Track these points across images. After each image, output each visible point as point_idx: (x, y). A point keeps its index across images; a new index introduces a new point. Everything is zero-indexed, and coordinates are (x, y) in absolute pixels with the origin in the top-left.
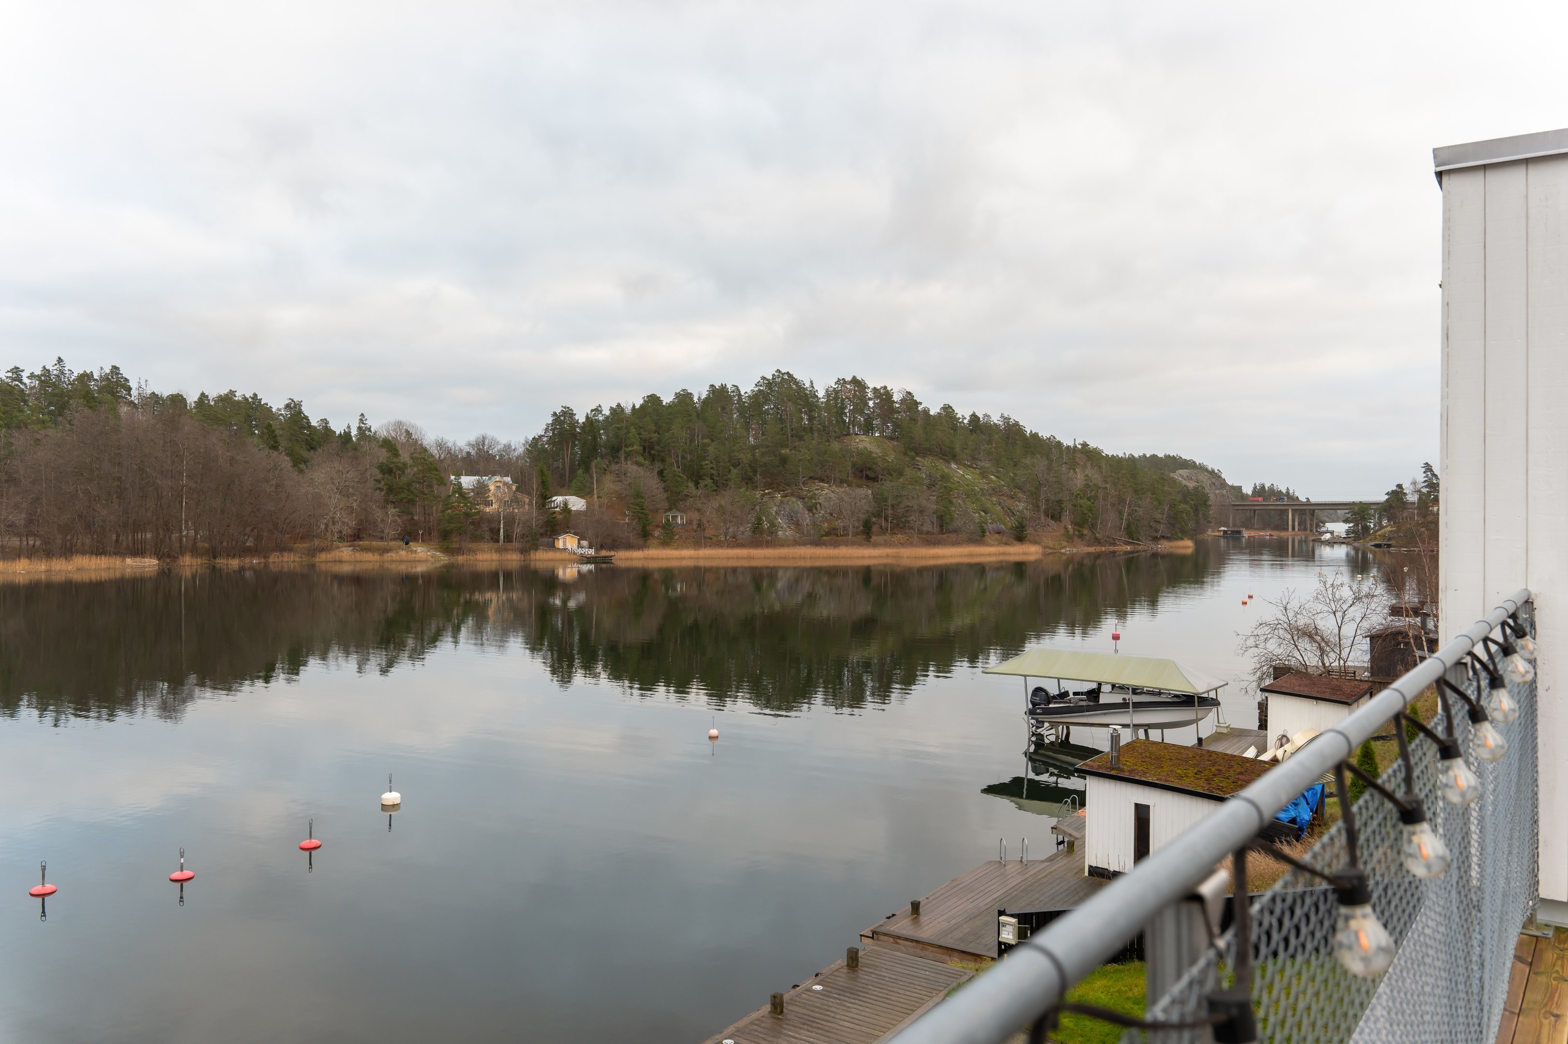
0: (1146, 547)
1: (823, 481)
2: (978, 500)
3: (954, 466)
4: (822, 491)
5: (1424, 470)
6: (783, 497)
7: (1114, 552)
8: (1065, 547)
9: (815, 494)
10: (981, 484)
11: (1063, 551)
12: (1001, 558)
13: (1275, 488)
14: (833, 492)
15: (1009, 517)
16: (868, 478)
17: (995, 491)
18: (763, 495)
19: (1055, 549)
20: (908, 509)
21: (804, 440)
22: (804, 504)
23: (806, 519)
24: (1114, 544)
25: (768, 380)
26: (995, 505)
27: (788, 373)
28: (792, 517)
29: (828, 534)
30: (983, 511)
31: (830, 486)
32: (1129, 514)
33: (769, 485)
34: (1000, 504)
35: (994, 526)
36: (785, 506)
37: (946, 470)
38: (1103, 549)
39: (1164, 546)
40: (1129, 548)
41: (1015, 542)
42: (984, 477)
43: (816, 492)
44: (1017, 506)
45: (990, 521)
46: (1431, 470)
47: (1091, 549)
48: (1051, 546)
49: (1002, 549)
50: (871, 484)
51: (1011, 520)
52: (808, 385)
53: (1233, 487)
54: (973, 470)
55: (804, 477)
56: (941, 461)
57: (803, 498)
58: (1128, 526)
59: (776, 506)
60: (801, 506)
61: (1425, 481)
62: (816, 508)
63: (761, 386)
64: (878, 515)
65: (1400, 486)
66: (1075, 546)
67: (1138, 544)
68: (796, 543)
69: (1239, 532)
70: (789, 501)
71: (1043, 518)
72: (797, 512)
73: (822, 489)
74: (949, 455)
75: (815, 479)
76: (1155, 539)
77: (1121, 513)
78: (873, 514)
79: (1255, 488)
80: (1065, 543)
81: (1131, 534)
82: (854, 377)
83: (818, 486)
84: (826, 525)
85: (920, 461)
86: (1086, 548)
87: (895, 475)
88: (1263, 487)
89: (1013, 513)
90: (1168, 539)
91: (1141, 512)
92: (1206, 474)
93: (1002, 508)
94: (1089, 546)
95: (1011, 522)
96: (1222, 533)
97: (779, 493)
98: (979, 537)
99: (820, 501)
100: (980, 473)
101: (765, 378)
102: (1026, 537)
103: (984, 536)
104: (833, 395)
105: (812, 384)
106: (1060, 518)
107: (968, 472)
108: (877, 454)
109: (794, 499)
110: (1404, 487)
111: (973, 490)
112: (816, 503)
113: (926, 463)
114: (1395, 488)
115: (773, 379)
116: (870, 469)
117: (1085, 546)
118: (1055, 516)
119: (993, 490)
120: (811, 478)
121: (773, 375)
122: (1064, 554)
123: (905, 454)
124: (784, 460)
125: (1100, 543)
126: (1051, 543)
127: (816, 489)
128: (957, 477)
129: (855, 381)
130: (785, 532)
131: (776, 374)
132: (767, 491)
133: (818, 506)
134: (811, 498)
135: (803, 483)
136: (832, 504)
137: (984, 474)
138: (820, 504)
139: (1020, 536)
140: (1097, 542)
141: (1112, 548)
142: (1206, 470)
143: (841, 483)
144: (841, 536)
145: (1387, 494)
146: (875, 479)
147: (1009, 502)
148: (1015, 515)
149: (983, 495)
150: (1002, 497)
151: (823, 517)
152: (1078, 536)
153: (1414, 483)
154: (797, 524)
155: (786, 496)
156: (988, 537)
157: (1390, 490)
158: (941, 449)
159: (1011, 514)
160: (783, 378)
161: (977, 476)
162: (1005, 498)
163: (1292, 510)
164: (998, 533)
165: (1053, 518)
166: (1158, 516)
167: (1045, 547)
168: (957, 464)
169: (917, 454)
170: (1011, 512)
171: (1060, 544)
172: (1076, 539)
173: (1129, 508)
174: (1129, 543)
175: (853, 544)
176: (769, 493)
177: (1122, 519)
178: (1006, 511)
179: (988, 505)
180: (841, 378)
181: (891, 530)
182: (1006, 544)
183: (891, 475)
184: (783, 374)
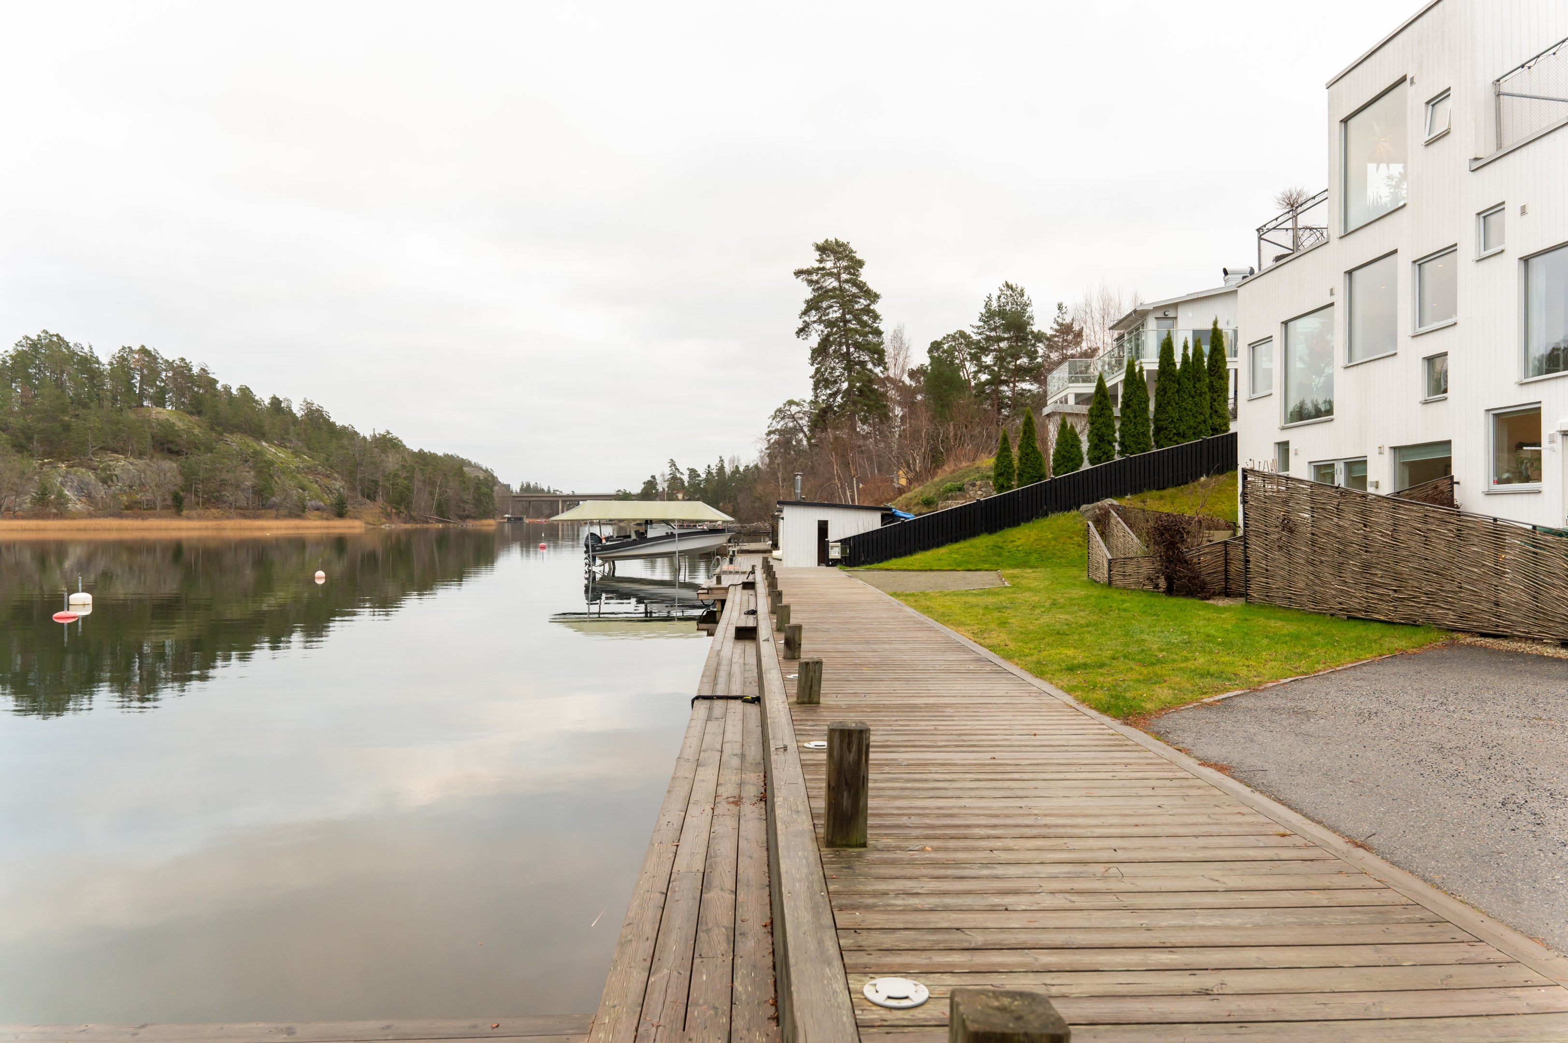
0: (455, 525)
1: (116, 452)
2: (294, 477)
3: (264, 444)
4: (118, 462)
5: (669, 465)
6: (69, 467)
7: (427, 529)
8: (384, 523)
9: (109, 466)
10: (294, 463)
11: (383, 527)
12: (326, 531)
13: (539, 486)
14: (131, 464)
15: (327, 495)
16: (170, 451)
17: (311, 470)
18: (43, 465)
19: (375, 525)
20: (223, 483)
21: (90, 408)
22: (96, 475)
23: (101, 491)
24: (427, 522)
25: (32, 340)
26: (312, 482)
27: (57, 335)
28: (82, 489)
29: (128, 507)
30: (301, 488)
31: (126, 458)
32: (440, 495)
33: (49, 455)
34: (317, 482)
35: (313, 503)
36: (72, 476)
37: (258, 448)
38: (418, 526)
39: (470, 525)
40: (441, 526)
41: (336, 518)
42: (296, 457)
43: (111, 463)
44: (334, 484)
45: (308, 498)
46: (675, 465)
47: (408, 526)
48: (371, 522)
49: (325, 523)
50: (174, 457)
51: (329, 497)
52: (86, 350)
53: (504, 485)
54: (285, 449)
55: (93, 447)
56: (251, 438)
57: (94, 469)
58: (439, 505)
59: (61, 476)
60: (93, 477)
61: (671, 474)
62: (112, 481)
63: (22, 346)
64: (187, 488)
65: (653, 477)
66: (393, 523)
67: (448, 522)
68: (90, 516)
69: (521, 519)
70: (76, 471)
71: (359, 496)
72: (88, 484)
73: (117, 460)
74: (258, 433)
75: (107, 450)
76: (464, 518)
77: (432, 494)
78: (181, 488)
79: (522, 486)
80: (384, 520)
81: (442, 513)
82: (143, 347)
83: (111, 457)
84: (125, 498)
85: (228, 437)
86: (403, 525)
87: (202, 448)
88: (528, 485)
89: (331, 491)
90: (475, 518)
91: (450, 492)
92: (481, 471)
93: (320, 486)
94: (405, 523)
95: (329, 500)
96: (506, 520)
97: (63, 463)
98: (299, 511)
99: (116, 473)
100: (292, 452)
101: (28, 338)
102: (347, 513)
103: (304, 511)
104: (122, 363)
105: (91, 349)
106: (375, 497)
107: (279, 450)
108: (179, 427)
109: (84, 470)
110: (656, 477)
111: (289, 468)
112: (112, 475)
113: (235, 441)
114: (650, 479)
115: (38, 340)
116: (172, 442)
117: (402, 522)
118: (371, 496)
119: (309, 468)
120: (101, 448)
121: (39, 336)
122: (384, 529)
123: (212, 429)
124: (67, 428)
125: (415, 520)
126: (371, 520)
127: (110, 460)
128: (270, 455)
129: (144, 351)
130: (76, 504)
131: (43, 335)
132: (46, 461)
133: (114, 478)
134: (104, 469)
135: (92, 453)
136: (130, 476)
137: (296, 453)
138: (116, 476)
139: (340, 511)
140: (413, 519)
141: (426, 526)
142: (481, 469)
143: (140, 454)
144: (145, 510)
145: (644, 483)
146: (178, 453)
147: (326, 481)
148: (333, 493)
149: (298, 473)
150: (318, 476)
151: (121, 490)
152: (395, 513)
153: (663, 475)
154: (89, 496)
155: (72, 466)
156: (308, 513)
157: (646, 481)
158: (250, 425)
159: (328, 492)
160: (51, 340)
161: (290, 455)
162: (321, 477)
163: (562, 501)
164: (317, 510)
165: (368, 497)
166: (466, 497)
167: (367, 523)
168: (266, 442)
169: (225, 431)
170: (328, 490)
171: (380, 520)
172: (394, 517)
173: (440, 489)
174: (439, 521)
175: (160, 516)
176: (49, 463)
177: (433, 499)
178: (324, 489)
179: (306, 482)
180: (126, 346)
181: (203, 505)
182: (327, 519)
183: (199, 449)
184: (50, 335)
